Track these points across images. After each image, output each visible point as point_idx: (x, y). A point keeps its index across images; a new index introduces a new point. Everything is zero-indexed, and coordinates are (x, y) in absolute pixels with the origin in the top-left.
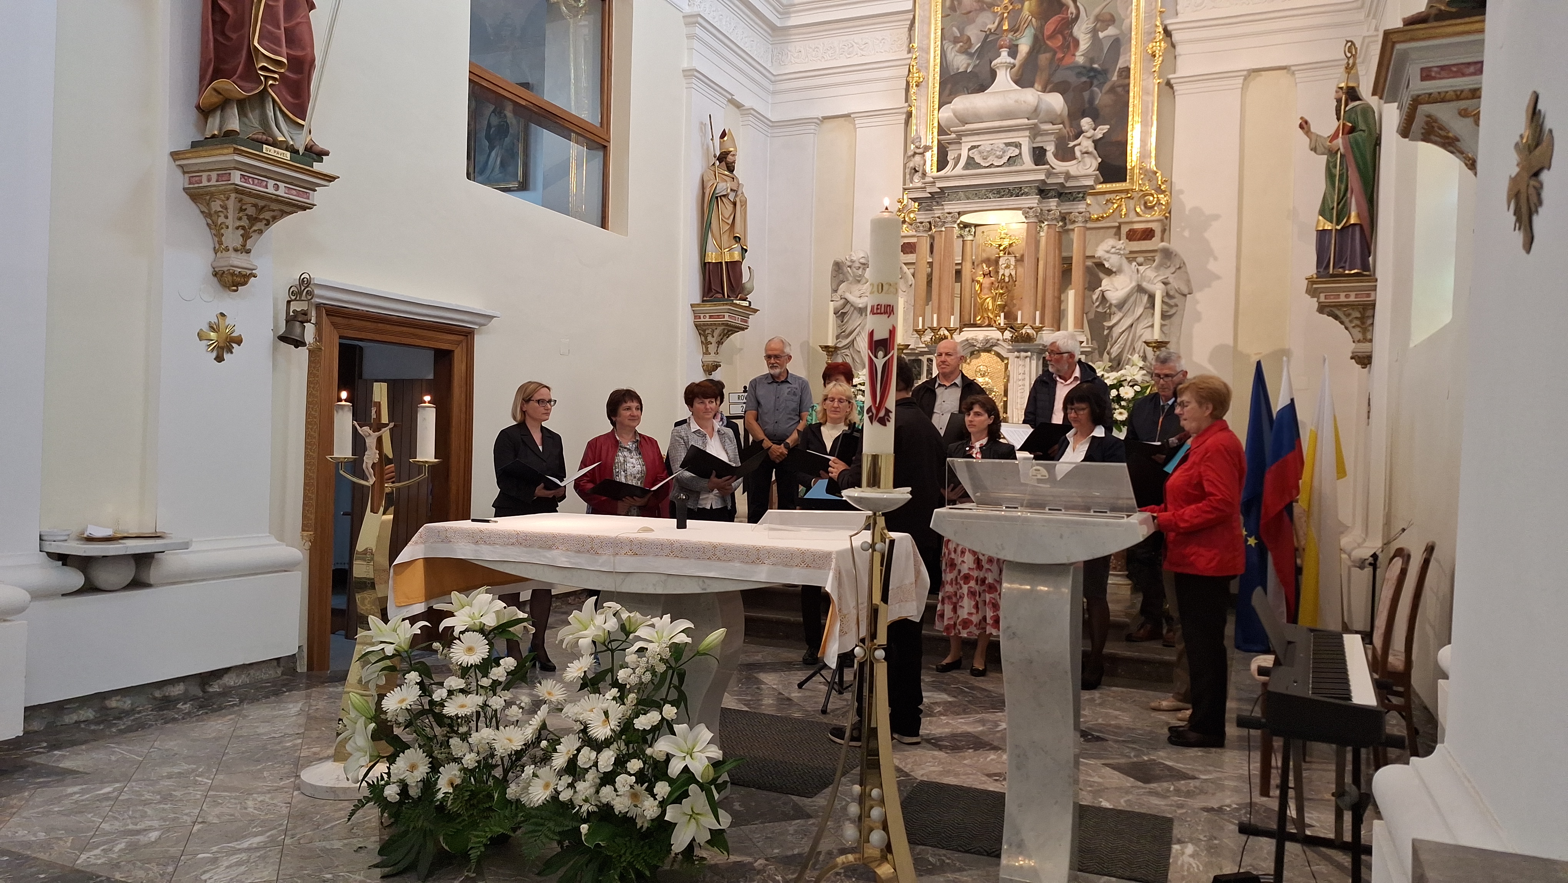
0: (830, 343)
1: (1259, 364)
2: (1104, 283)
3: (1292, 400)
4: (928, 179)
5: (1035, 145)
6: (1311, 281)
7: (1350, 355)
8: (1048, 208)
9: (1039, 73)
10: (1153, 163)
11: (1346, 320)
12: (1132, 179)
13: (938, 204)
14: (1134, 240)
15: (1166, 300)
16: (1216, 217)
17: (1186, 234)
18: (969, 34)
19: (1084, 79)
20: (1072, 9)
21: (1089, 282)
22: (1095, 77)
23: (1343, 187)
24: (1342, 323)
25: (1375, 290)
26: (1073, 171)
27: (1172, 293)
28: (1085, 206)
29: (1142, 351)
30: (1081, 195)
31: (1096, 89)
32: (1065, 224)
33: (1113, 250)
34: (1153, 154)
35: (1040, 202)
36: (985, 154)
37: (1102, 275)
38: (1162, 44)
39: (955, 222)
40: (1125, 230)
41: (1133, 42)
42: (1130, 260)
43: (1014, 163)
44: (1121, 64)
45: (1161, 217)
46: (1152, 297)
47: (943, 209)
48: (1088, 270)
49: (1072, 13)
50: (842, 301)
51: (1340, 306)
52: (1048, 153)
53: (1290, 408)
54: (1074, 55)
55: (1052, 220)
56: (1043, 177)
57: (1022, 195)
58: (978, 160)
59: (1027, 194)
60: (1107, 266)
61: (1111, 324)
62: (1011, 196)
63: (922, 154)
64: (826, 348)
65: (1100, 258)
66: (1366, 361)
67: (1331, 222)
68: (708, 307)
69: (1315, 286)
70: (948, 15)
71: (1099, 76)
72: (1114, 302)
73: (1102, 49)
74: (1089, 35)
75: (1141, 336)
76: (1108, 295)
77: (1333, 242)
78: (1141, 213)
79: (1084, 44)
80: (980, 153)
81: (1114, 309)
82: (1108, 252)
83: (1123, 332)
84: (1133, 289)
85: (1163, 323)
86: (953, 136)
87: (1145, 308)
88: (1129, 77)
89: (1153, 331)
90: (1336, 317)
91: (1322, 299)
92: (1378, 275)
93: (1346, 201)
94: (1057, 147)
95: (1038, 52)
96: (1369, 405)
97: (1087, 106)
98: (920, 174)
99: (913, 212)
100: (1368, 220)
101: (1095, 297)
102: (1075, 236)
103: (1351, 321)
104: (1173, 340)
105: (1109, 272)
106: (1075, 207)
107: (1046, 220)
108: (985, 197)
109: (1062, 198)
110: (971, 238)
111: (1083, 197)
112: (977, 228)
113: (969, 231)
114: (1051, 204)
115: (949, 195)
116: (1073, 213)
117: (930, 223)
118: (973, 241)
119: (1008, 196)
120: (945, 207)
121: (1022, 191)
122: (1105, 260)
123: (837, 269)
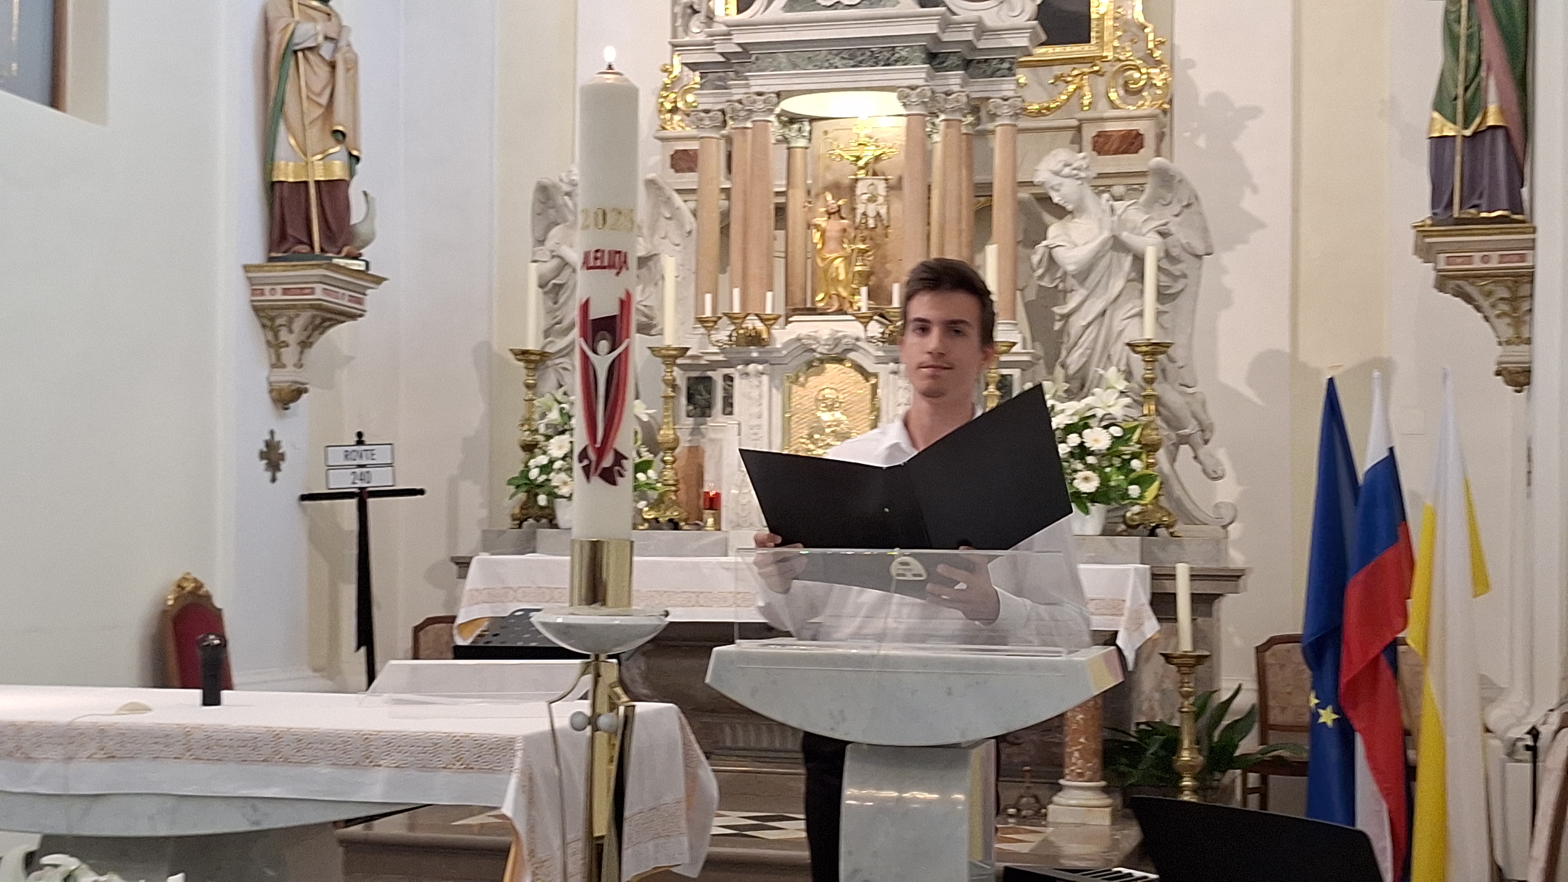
0: (532, 345)
1: (1331, 381)
2: (1052, 231)
3: (1391, 450)
4: (718, 28)
6: (1421, 231)
7: (1495, 368)
8: (945, 89)
10: (1138, 8)
11: (1485, 304)
12: (1100, 38)
13: (738, 76)
14: (1107, 153)
15: (1165, 265)
16: (1255, 112)
17: (1201, 142)
21: (1025, 231)
23: (1473, 57)
24: (1478, 309)
25: (1533, 248)
26: (990, 21)
27: (1175, 252)
28: (1013, 87)
29: (1124, 361)
30: (1006, 65)
32: (978, 121)
33: (1067, 170)
35: (930, 78)
37: (1047, 217)
39: (771, 111)
40: (1089, 132)
42: (1099, 191)
45: (1155, 110)
46: (1139, 260)
47: (748, 86)
48: (1021, 207)
50: (555, 262)
51: (1474, 277)
53: (1389, 465)
55: (953, 111)
56: (933, 29)
57: (896, 61)
59: (905, 61)
60: (1056, 200)
61: (1065, 310)
62: (876, 64)
64: (523, 354)
65: (1041, 185)
66: (1522, 379)
67: (1455, 123)
68: (284, 273)
69: (1428, 240)
72: (1071, 268)
75: (1121, 331)
76: (1058, 254)
77: (1458, 159)
78: (1118, 102)
81: (1071, 282)
82: (1057, 173)
83: (1089, 324)
84: (1103, 244)
85: (1162, 308)
87: (1129, 281)
89: (1142, 323)
90: (1468, 299)
91: (1442, 266)
92: (1539, 220)
93: (1479, 85)
96: (1529, 459)
98: (703, 16)
99: (690, 90)
100: (1518, 119)
101: (1035, 259)
102: (998, 143)
103: (1493, 306)
104: (1179, 340)
105: (1061, 212)
106: (995, 88)
107: (942, 112)
108: (827, 64)
109: (971, 70)
110: (802, 143)
111: (1010, 69)
112: (815, 124)
113: (800, 130)
114: (952, 81)
115: (757, 59)
116: (991, 100)
117: (723, 112)
118: (807, 148)
119: (869, 63)
120: (752, 82)
121: (897, 55)
122: (1052, 188)
123: (543, 200)
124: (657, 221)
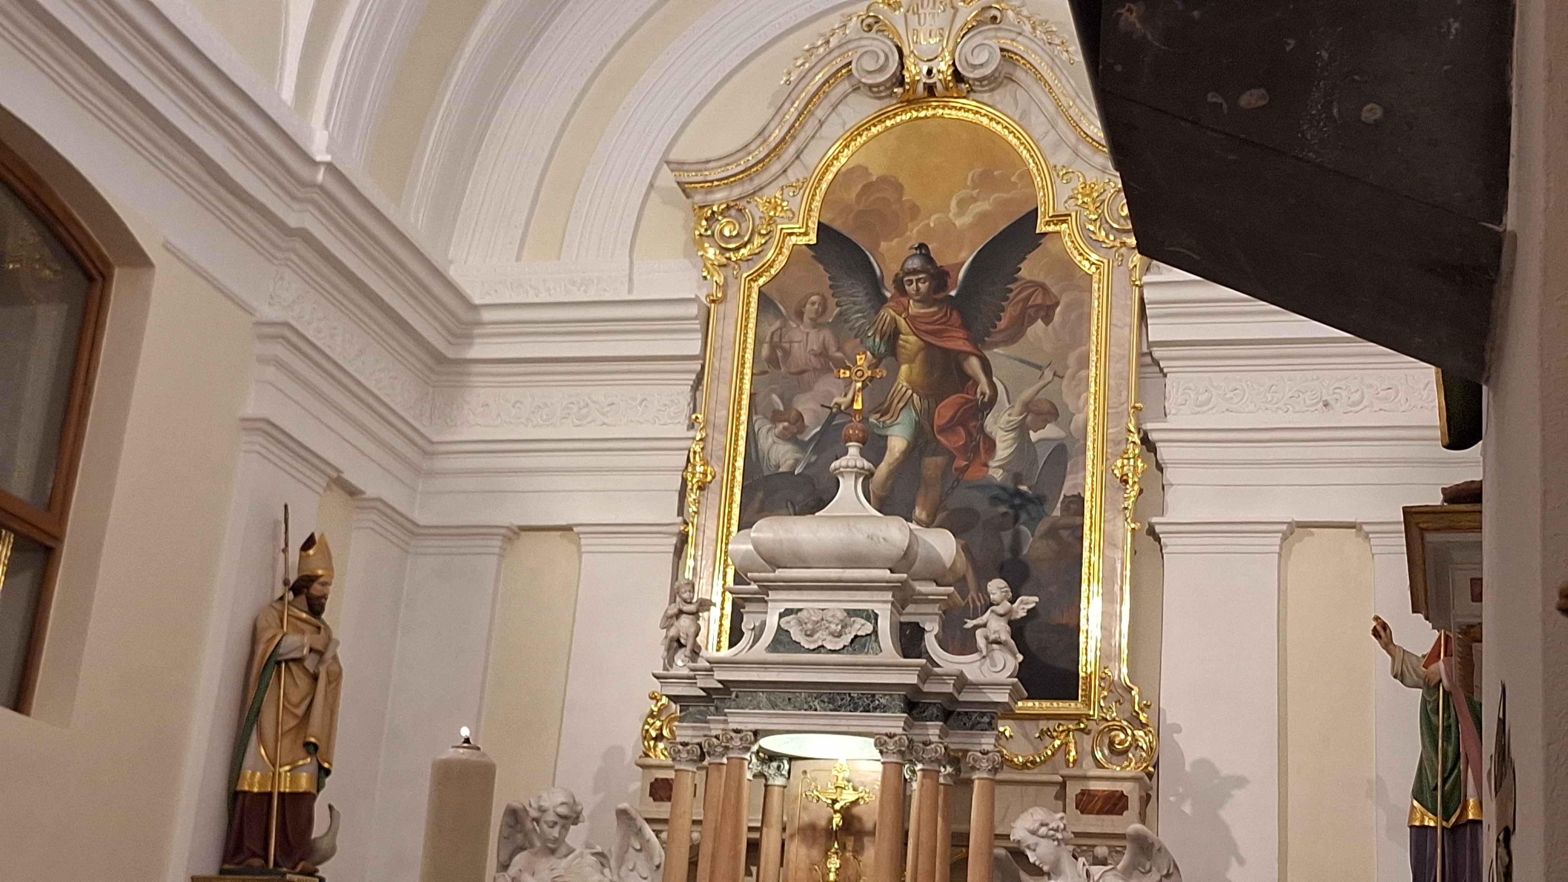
4: (702, 663)
5: (904, 619)
8: (923, 738)
9: (922, 490)
10: (1125, 670)
12: (1088, 697)
13: (718, 711)
14: (1090, 811)
16: (1241, 782)
18: (800, 409)
19: (1003, 509)
20: (984, 385)
22: (1021, 506)
23: (1451, 752)
26: (972, 675)
28: (994, 740)
30: (986, 719)
31: (1024, 528)
32: (957, 771)
33: (1043, 830)
34: (1124, 656)
35: (908, 726)
36: (810, 626)
37: (1024, 876)
38: (1140, 464)
39: (748, 749)
40: (1073, 789)
41: (1090, 454)
42: (1076, 851)
43: (862, 649)
44: (1067, 489)
45: (1139, 773)
47: (726, 722)
48: (996, 863)
49: (983, 394)
52: (926, 636)
54: (986, 465)
55: (931, 761)
56: (914, 680)
57: (876, 708)
58: (796, 635)
59: (884, 708)
62: (855, 710)
63: (695, 614)
65: (1018, 841)
67: (1435, 813)
70: (765, 372)
71: (1031, 507)
73: (1035, 462)
74: (1012, 435)
77: (1440, 849)
78: (1103, 761)
79: (1004, 449)
80: (800, 623)
82: (1034, 833)
86: (754, 587)
88: (1082, 514)
93: (1457, 778)
94: (944, 626)
95: (922, 454)
97: (1007, 555)
98: (687, 651)
102: (976, 795)
105: (1037, 872)
106: (975, 741)
107: (920, 762)
108: (806, 706)
109: (951, 721)
110: (780, 781)
111: (990, 723)
112: (793, 763)
113: (779, 767)
114: (931, 732)
115: (737, 696)
116: (970, 753)
117: (700, 745)
118: (785, 787)
119: (848, 708)
120: (730, 719)
121: (877, 702)
122: (1028, 847)
123: (512, 823)
124: (626, 852)
